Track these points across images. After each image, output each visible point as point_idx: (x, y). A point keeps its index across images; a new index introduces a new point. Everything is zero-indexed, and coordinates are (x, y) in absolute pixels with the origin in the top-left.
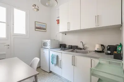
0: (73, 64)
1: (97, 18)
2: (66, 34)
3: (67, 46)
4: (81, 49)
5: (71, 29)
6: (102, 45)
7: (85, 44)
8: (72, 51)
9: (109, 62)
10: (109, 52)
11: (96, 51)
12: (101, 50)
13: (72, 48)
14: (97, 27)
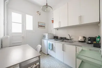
0: (63, 50)
1: (80, 17)
2: (58, 30)
3: (59, 38)
4: (68, 40)
5: (62, 26)
6: (84, 37)
7: (71, 37)
8: (62, 41)
9: (90, 49)
10: (90, 42)
11: (79, 41)
12: (83, 40)
13: (62, 39)
14: (80, 24)
